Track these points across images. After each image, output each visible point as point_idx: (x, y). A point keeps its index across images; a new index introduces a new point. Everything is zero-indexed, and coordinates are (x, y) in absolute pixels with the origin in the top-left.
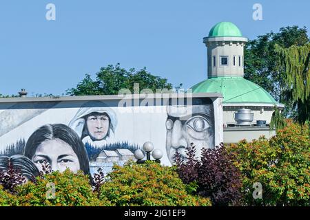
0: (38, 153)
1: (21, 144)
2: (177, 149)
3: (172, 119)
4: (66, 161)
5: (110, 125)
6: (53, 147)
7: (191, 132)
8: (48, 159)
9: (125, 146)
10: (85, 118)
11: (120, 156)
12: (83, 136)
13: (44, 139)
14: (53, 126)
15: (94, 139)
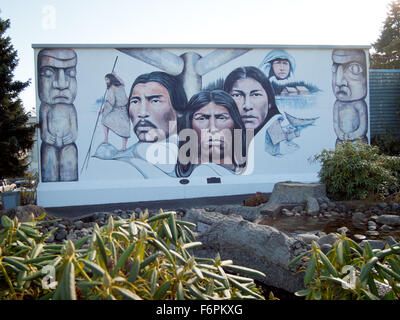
0: (234, 89)
1: (221, 81)
2: (340, 87)
3: (336, 65)
4: (257, 95)
5: (291, 69)
6: (246, 84)
7: (350, 75)
8: (242, 94)
9: (302, 84)
10: (272, 62)
11: (299, 92)
12: (270, 76)
13: (239, 78)
14: (246, 68)
15: (278, 79)
